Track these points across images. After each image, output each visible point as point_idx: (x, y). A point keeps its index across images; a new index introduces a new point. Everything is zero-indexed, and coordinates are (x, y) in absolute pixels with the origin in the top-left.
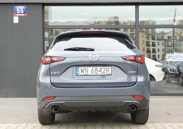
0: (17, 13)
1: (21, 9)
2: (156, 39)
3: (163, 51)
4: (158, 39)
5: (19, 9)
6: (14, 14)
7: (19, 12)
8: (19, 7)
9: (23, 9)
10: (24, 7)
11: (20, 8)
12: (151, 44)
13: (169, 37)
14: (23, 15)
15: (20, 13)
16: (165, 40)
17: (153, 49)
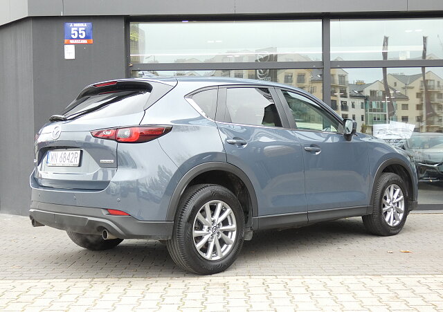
0: (72, 39)
1: (80, 29)
2: (348, 96)
3: (362, 120)
4: (352, 96)
5: (76, 29)
6: (66, 41)
7: (76, 37)
8: (75, 25)
9: (84, 29)
10: (85, 25)
11: (78, 27)
12: (339, 104)
13: (373, 93)
14: (85, 41)
15: (78, 38)
16: (366, 98)
17: (343, 115)
